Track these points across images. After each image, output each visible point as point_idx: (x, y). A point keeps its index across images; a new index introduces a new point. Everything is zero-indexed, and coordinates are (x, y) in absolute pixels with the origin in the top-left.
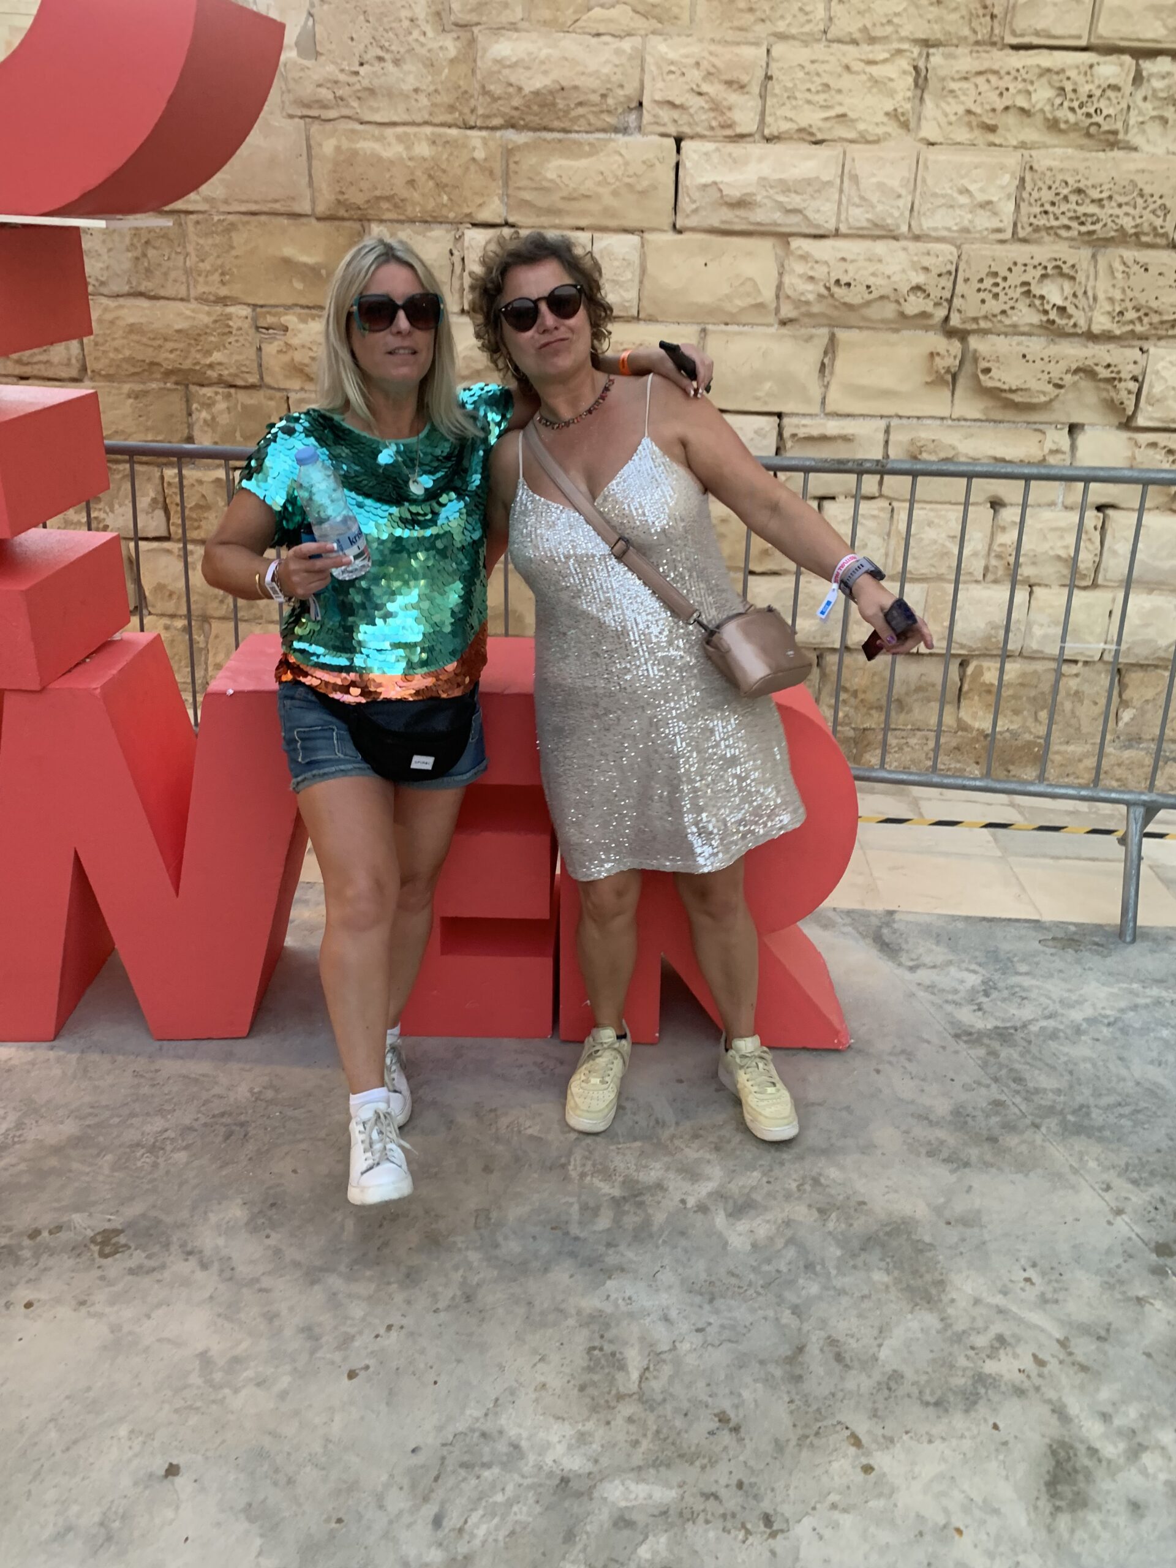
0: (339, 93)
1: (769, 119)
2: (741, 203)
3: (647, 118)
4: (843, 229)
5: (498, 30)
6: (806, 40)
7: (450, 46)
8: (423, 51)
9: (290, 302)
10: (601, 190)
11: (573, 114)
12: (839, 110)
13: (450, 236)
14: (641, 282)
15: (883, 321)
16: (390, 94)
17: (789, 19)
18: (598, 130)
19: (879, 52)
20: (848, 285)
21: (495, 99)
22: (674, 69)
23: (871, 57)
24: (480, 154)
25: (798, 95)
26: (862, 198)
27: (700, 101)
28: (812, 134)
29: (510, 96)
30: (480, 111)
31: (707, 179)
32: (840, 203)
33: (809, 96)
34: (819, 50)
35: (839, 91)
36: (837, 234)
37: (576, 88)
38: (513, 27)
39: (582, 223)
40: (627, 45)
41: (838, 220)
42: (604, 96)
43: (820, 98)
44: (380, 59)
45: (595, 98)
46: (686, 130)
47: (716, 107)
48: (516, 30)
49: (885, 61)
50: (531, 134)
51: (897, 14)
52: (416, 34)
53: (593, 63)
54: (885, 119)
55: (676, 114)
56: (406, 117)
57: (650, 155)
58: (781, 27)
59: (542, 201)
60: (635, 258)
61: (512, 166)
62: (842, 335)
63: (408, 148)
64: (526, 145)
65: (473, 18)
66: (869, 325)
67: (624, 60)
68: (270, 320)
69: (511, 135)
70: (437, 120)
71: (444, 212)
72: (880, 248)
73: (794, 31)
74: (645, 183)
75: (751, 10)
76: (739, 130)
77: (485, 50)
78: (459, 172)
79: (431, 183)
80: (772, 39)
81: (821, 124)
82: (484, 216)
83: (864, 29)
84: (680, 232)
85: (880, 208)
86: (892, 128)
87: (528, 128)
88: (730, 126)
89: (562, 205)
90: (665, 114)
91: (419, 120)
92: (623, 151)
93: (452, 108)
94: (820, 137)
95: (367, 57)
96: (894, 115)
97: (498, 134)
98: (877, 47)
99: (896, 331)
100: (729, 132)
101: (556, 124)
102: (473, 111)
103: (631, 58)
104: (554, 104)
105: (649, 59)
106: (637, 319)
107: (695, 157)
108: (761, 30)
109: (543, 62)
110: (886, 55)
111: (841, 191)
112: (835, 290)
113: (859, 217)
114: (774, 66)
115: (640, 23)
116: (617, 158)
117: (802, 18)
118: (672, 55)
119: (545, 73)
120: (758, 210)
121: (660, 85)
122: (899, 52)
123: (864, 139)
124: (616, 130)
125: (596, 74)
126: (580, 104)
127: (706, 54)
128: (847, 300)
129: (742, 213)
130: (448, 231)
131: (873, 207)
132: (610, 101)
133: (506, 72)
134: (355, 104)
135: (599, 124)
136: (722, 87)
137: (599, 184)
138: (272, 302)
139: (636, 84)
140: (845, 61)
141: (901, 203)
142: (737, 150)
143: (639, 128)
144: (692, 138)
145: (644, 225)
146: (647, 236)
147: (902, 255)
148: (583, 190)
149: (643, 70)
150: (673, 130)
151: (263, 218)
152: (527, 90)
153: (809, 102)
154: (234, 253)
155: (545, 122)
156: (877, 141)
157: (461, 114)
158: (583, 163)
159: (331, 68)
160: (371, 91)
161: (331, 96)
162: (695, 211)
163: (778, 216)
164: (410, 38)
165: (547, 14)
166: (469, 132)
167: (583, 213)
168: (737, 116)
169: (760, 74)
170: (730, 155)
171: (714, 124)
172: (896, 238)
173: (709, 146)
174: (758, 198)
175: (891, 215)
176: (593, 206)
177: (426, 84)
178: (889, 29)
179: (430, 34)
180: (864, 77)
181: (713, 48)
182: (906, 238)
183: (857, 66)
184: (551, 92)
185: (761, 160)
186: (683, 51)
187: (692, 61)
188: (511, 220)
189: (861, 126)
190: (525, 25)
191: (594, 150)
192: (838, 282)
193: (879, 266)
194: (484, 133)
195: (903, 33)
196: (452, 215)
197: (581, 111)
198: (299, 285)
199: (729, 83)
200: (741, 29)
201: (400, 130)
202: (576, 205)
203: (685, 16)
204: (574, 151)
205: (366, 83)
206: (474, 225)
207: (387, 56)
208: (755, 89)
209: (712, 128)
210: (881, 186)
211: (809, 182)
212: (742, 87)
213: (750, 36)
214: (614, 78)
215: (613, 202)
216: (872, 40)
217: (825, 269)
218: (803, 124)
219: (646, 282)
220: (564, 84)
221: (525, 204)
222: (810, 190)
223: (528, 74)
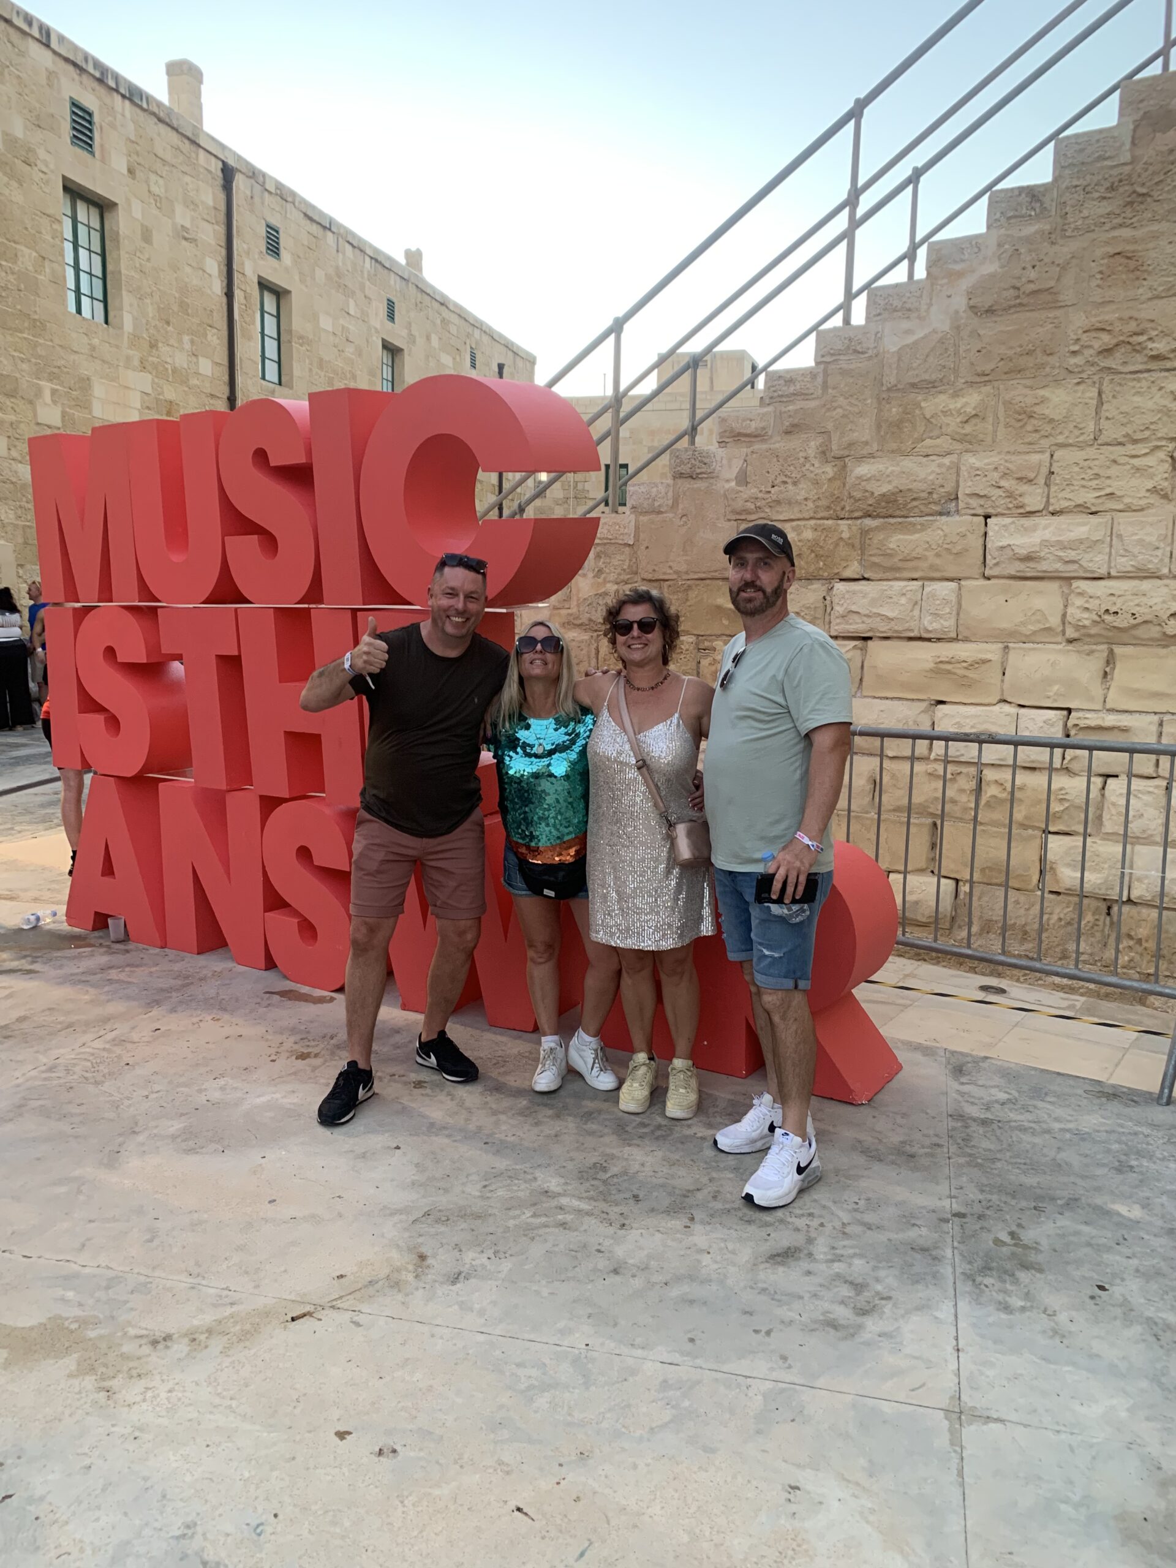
0: (758, 504)
1: (1052, 501)
2: (1028, 558)
3: (961, 505)
4: (1113, 573)
5: (861, 459)
6: (1080, 446)
7: (830, 470)
8: (812, 475)
9: (719, 632)
10: (927, 553)
11: (910, 506)
12: (1108, 491)
13: (825, 588)
14: (958, 614)
15: (1152, 639)
16: (790, 503)
17: (1067, 433)
18: (927, 515)
19: (1141, 449)
20: (1117, 613)
21: (857, 501)
22: (977, 472)
23: (1134, 453)
24: (845, 535)
25: (1075, 483)
26: (1126, 550)
27: (1000, 492)
28: (1088, 508)
29: (866, 498)
30: (847, 508)
31: (1004, 543)
32: (1110, 554)
33: (1084, 483)
34: (1091, 452)
35: (1109, 478)
36: (1109, 577)
37: (909, 490)
38: (872, 456)
39: (915, 576)
40: (947, 461)
41: (1110, 567)
42: (930, 493)
43: (1094, 483)
44: (785, 483)
45: (924, 495)
46: (991, 511)
47: (1010, 495)
48: (874, 457)
49: (1146, 454)
50: (882, 520)
51: (1152, 423)
52: (808, 466)
53: (922, 473)
54: (1148, 494)
55: (982, 501)
56: (799, 516)
57: (963, 530)
58: (1061, 439)
59: (887, 563)
60: (953, 598)
61: (868, 541)
62: (1118, 650)
63: (799, 534)
64: (877, 527)
65: (846, 453)
66: (1140, 643)
67: (944, 470)
68: (707, 644)
69: (869, 522)
70: (819, 516)
71: (821, 573)
72: (1146, 585)
73: (1071, 441)
74: (958, 548)
75: (1036, 431)
76: (1028, 509)
77: (852, 471)
78: (831, 547)
79: (813, 555)
80: (1053, 448)
81: (1094, 501)
82: (847, 574)
83: (1127, 435)
84: (989, 579)
85: (1141, 557)
86: (1154, 499)
87: (878, 516)
88: (1021, 507)
89: (900, 565)
90: (974, 502)
91: (806, 515)
92: (944, 528)
93: (829, 508)
94: (1094, 509)
95: (776, 482)
96: (1154, 490)
97: (859, 521)
98: (1139, 445)
99: (1165, 646)
100: (1022, 511)
101: (898, 513)
102: (843, 509)
103: (949, 468)
104: (896, 501)
105: (963, 468)
106: (956, 639)
107: (996, 528)
108: (1045, 443)
109: (888, 476)
110: (1147, 451)
111: (1111, 546)
112: (1106, 617)
113: (1124, 563)
114: (1055, 465)
115: (958, 446)
116: (939, 532)
117: (1077, 432)
118: (978, 464)
119: (890, 482)
120: (1044, 563)
121: (970, 483)
122: (1158, 447)
123: (1129, 509)
124: (941, 514)
125: (924, 480)
126: (914, 499)
127: (1002, 462)
128: (1115, 624)
129: (1032, 565)
130: (823, 585)
131: (1134, 556)
132: (935, 496)
133: (863, 483)
134: (767, 510)
135: (927, 511)
136: (1014, 482)
137: (926, 549)
138: (708, 633)
139: (953, 484)
140: (1112, 457)
141: (1159, 553)
142: (1027, 522)
143: (957, 512)
144: (996, 515)
145: (960, 575)
146: (963, 582)
147: (1165, 590)
148: (914, 554)
149: (958, 475)
150: (980, 511)
151: (708, 582)
152: (876, 494)
153: (1084, 487)
154: (688, 603)
155: (890, 512)
156: (1142, 510)
157: (835, 511)
158: (917, 536)
159: (754, 490)
160: (778, 502)
161: (753, 507)
162: (997, 564)
163: (1058, 566)
164: (804, 469)
165: (894, 446)
166: (840, 522)
167: (916, 569)
168: (1027, 500)
169: (1044, 471)
170: (1022, 526)
171: (1011, 506)
172: (1159, 578)
173: (1007, 521)
174: (1042, 554)
175: (1150, 562)
176: (924, 565)
177: (812, 495)
178: (1147, 433)
179: (817, 465)
180: (1128, 467)
181: (1008, 457)
182: (1168, 577)
183: (1122, 460)
184: (893, 494)
185: (1045, 528)
186: (986, 461)
187: (992, 467)
188: (866, 576)
189: (1127, 500)
190: (879, 454)
191: (924, 527)
192: (1107, 611)
193: (1144, 600)
194: (850, 522)
195: (1159, 435)
196: (826, 574)
197: (915, 503)
198: (726, 622)
199: (1020, 479)
200: (1030, 444)
201: (795, 523)
202: (910, 564)
203: (989, 439)
204: (911, 529)
205: (774, 497)
206: (841, 580)
207: (789, 481)
208: (1041, 481)
209: (1009, 509)
210: (1141, 542)
211: (1081, 541)
212: (1031, 481)
213: (1035, 447)
214: (937, 482)
215: (938, 561)
216: (1135, 442)
217: (1097, 602)
218: (1080, 502)
219: (962, 615)
220: (902, 488)
221: (875, 565)
222: (1082, 547)
223: (879, 483)
